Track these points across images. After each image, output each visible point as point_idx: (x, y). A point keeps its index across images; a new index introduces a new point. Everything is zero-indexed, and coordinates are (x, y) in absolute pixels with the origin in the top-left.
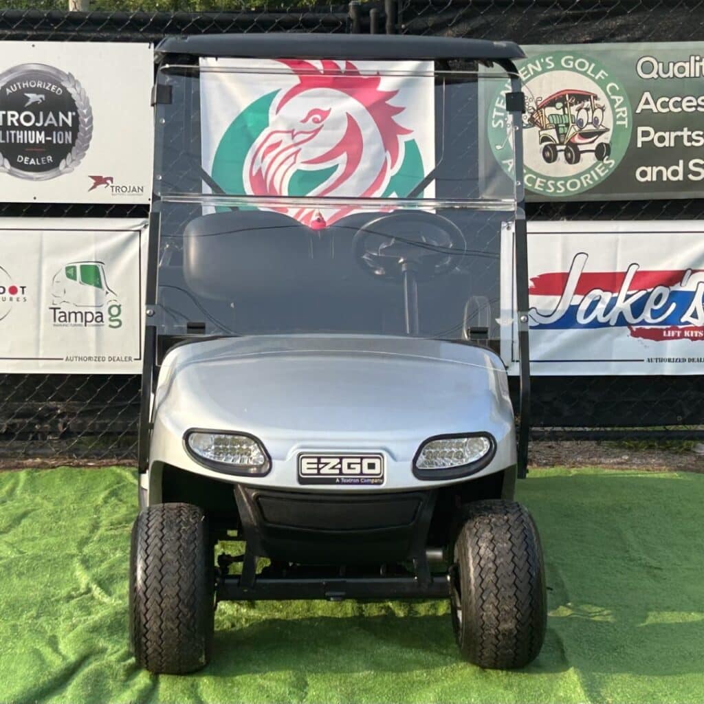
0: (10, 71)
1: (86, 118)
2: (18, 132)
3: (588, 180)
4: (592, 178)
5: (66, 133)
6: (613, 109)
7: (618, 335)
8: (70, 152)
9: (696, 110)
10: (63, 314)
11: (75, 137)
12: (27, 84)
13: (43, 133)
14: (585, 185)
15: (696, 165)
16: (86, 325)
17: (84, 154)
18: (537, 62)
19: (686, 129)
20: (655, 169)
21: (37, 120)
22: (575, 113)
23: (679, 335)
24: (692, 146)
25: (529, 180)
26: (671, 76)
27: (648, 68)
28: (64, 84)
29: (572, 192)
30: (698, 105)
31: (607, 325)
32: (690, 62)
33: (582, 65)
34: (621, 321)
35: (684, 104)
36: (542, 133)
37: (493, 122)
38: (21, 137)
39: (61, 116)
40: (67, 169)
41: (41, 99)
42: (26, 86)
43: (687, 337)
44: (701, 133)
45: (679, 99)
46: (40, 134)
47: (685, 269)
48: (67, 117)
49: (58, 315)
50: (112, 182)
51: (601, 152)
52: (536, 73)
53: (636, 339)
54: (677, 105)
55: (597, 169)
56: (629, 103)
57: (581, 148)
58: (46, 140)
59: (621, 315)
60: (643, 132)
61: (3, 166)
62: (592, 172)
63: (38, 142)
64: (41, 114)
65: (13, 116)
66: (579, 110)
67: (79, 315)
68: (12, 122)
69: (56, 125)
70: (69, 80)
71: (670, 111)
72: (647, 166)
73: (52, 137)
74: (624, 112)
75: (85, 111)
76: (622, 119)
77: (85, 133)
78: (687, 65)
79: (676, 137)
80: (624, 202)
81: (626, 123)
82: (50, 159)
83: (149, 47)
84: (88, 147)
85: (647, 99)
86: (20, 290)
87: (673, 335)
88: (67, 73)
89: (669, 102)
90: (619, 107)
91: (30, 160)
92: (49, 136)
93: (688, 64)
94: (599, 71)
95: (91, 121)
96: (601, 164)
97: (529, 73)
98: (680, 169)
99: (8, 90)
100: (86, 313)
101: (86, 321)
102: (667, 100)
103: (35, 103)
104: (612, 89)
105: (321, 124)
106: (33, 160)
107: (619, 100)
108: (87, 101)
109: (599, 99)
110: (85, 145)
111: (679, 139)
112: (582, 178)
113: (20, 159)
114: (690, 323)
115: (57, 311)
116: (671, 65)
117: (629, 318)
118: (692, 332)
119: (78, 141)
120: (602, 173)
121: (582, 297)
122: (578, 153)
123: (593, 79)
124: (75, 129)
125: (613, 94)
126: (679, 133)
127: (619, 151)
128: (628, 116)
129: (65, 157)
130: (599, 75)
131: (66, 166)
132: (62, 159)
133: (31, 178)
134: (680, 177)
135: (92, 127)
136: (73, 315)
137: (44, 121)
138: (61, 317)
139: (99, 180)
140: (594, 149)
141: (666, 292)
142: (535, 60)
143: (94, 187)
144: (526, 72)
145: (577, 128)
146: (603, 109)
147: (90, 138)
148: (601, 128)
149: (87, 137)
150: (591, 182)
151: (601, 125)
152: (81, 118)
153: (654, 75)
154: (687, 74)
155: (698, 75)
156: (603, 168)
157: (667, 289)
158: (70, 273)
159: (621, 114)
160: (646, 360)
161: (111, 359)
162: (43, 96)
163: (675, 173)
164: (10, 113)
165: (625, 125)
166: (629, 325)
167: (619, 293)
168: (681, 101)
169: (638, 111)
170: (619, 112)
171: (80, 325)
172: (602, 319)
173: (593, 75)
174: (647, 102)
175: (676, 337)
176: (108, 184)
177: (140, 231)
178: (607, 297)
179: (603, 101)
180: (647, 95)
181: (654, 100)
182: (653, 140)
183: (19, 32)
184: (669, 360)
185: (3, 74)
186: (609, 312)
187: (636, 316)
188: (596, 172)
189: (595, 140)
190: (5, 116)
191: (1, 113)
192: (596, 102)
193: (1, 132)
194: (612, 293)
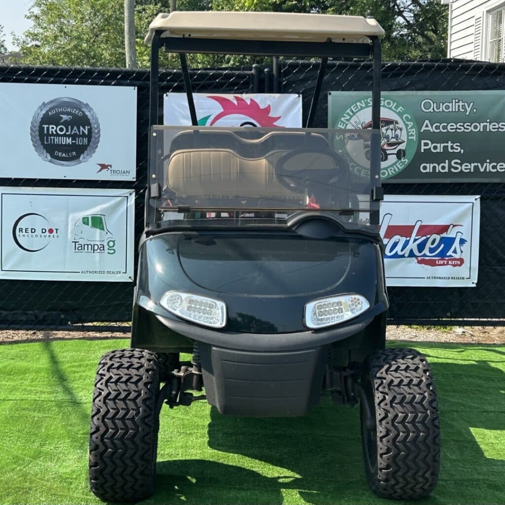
0: (51, 102)
1: (96, 129)
2: (55, 138)
3: (392, 171)
4: (395, 170)
5: (84, 138)
6: (407, 130)
7: (410, 263)
8: (86, 149)
9: (456, 131)
10: (80, 246)
11: (89, 141)
12: (61, 109)
13: (71, 138)
14: (391, 174)
15: (456, 163)
16: (94, 252)
17: (95, 151)
18: (363, 101)
19: (450, 142)
20: (432, 165)
21: (67, 131)
22: (385, 132)
23: (445, 263)
24: (454, 152)
25: (358, 170)
26: (441, 111)
27: (427, 106)
28: (83, 109)
30: (457, 128)
31: (403, 256)
32: (452, 102)
33: (389, 103)
34: (412, 254)
35: (449, 127)
36: (365, 143)
37: (337, 136)
38: (57, 140)
39: (81, 128)
40: (85, 160)
41: (70, 118)
42: (61, 111)
43: (450, 265)
44: (459, 144)
45: (446, 124)
46: (69, 139)
47: (449, 224)
48: (85, 129)
49: (77, 246)
50: (111, 167)
51: (400, 155)
52: (362, 108)
53: (420, 265)
54: (444, 128)
55: (397, 164)
56: (416, 126)
57: (388, 152)
58: (72, 143)
59: (411, 251)
60: (424, 143)
61: (46, 157)
62: (395, 166)
63: (67, 143)
64: (70, 127)
65: (53, 128)
66: (387, 130)
67: (90, 246)
68: (52, 131)
69: (78, 134)
70: (86, 108)
71: (441, 131)
72: (427, 163)
73: (76, 141)
74: (413, 132)
75: (95, 126)
76: (412, 135)
77: (96, 139)
79: (444, 147)
80: (412, 185)
81: (414, 138)
82: (74, 153)
83: (134, 89)
84: (97, 147)
85: (427, 124)
86: (55, 231)
87: (442, 263)
88: (85, 103)
89: (439, 126)
90: (410, 128)
91: (62, 154)
92: (74, 140)
93: (451, 104)
94: (399, 107)
95: (99, 131)
96: (400, 162)
97: (358, 107)
98: (446, 165)
99: (50, 113)
100: (94, 245)
101: (94, 250)
102: (439, 124)
103: (66, 121)
104: (406, 118)
106: (64, 154)
107: (411, 124)
108: (97, 119)
109: (399, 124)
110: (95, 146)
111: (446, 148)
112: (389, 170)
113: (57, 153)
114: (452, 256)
115: (77, 244)
116: (441, 104)
117: (416, 253)
118: (453, 262)
119: (91, 143)
120: (400, 167)
121: (388, 240)
122: (386, 155)
123: (395, 112)
124: (89, 136)
125: (407, 121)
126: (445, 144)
127: (411, 154)
128: (416, 134)
129: (83, 153)
130: (399, 109)
131: (84, 158)
133: (63, 165)
134: (446, 170)
135: (100, 135)
136: (86, 246)
137: (71, 132)
138: (79, 247)
139: (103, 167)
140: (396, 153)
141: (438, 238)
142: (361, 100)
143: (99, 171)
144: (356, 107)
145: (386, 140)
146: (401, 129)
148: (400, 140)
149: (97, 141)
150: (394, 172)
151: (400, 138)
152: (93, 129)
153: (431, 110)
154: (450, 110)
155: (457, 110)
156: (401, 164)
157: (439, 236)
158: (85, 221)
160: (426, 277)
161: (109, 272)
162: (71, 117)
163: (443, 168)
164: (51, 126)
165: (414, 139)
166: (416, 257)
167: (410, 238)
168: (447, 126)
169: (422, 131)
171: (90, 252)
172: (400, 253)
173: (395, 110)
174: (427, 126)
175: (444, 264)
176: (109, 169)
177: (127, 197)
178: (403, 240)
179: (401, 124)
180: (427, 122)
181: (431, 125)
182: (430, 148)
183: (57, 79)
184: (440, 278)
185: (47, 103)
186: (404, 249)
187: (420, 251)
188: (397, 166)
189: (396, 147)
190: (48, 128)
191: (46, 126)
192: (397, 125)
193: (45, 137)
194: (406, 238)
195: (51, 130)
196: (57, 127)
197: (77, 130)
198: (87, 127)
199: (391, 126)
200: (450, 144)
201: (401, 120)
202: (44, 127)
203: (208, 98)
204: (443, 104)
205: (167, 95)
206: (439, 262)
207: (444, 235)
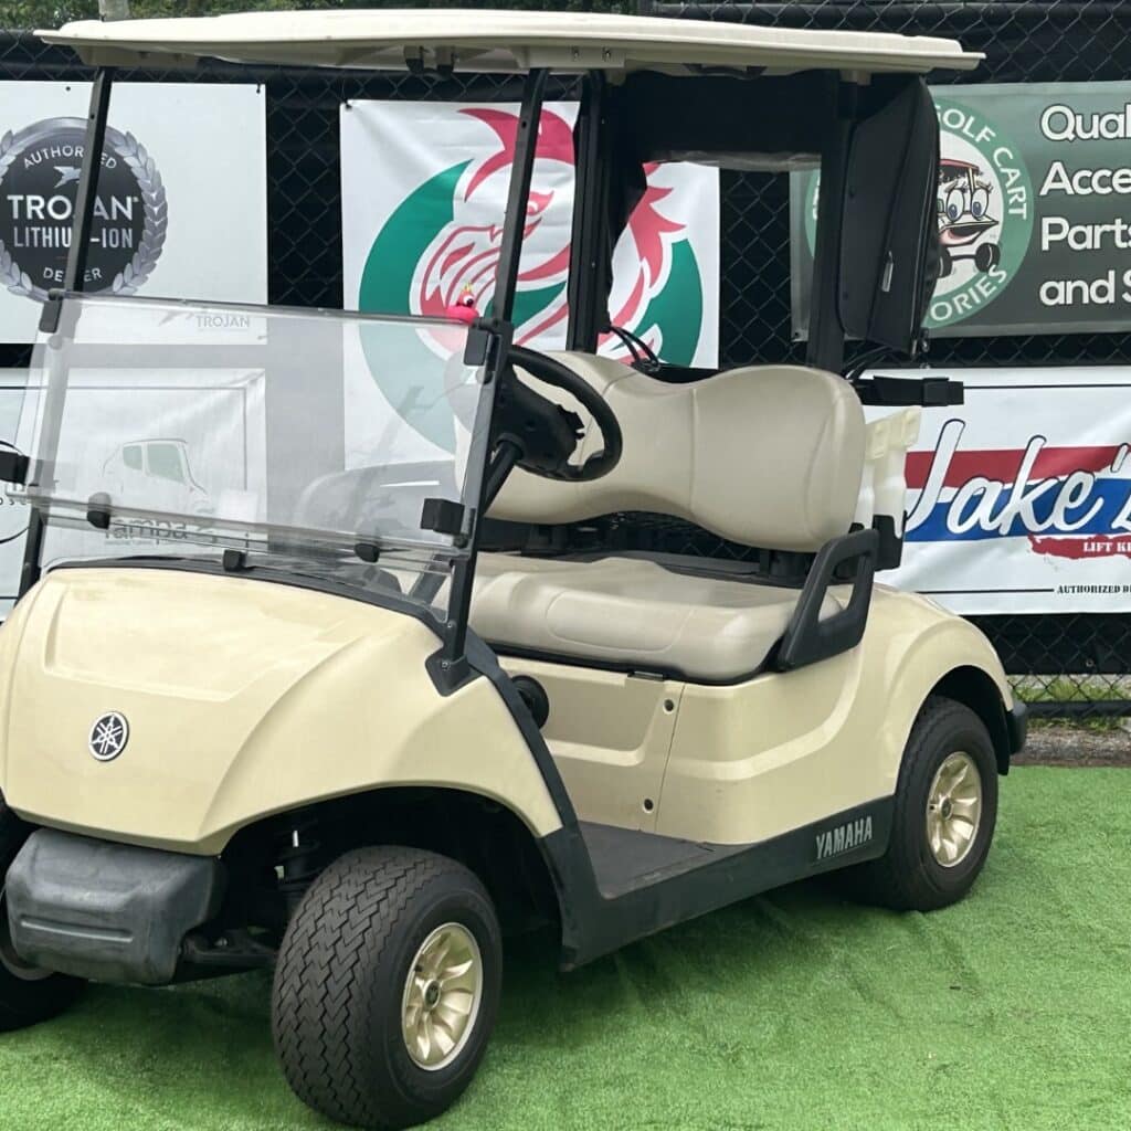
0: (30, 130)
1: (156, 205)
2: (44, 229)
3: (964, 304)
4: (971, 301)
5: (124, 231)
6: (1004, 190)
7: (1011, 551)
8: (131, 261)
11: (137, 238)
12: (58, 151)
14: (960, 311)
17: (155, 265)
19: (1118, 221)
20: (1071, 286)
22: (944, 196)
23: (1108, 549)
26: (1096, 136)
28: (117, 150)
29: (939, 322)
31: (995, 534)
32: (1125, 113)
33: (955, 119)
34: (1018, 528)
35: (1116, 181)
37: (814, 211)
38: (48, 236)
39: (115, 202)
40: (125, 289)
42: (56, 154)
43: (1121, 553)
45: (1108, 173)
47: (1119, 444)
48: (124, 204)
51: (985, 257)
53: (1042, 556)
54: (1105, 182)
55: (978, 285)
56: (1028, 179)
57: (953, 252)
59: (1018, 518)
60: (1050, 225)
61: (20, 284)
62: (971, 290)
65: (36, 203)
66: (949, 191)
68: (34, 212)
69: (107, 217)
70: (127, 145)
71: (1094, 192)
72: (1058, 281)
73: (101, 238)
74: (1021, 194)
75: (153, 195)
76: (1018, 205)
77: (155, 230)
78: (1120, 119)
79: (1104, 234)
80: (1020, 339)
81: (1024, 211)
82: (97, 273)
83: (258, 91)
84: (160, 252)
85: (1057, 173)
87: (1099, 549)
88: (124, 133)
89: (1091, 178)
90: (1012, 186)
92: (95, 236)
93: (1122, 116)
94: (982, 128)
95: (163, 210)
96: (984, 278)
98: (1111, 285)
99: (26, 160)
102: (1089, 174)
103: (72, 182)
104: (1003, 157)
105: (537, 217)
107: (1013, 174)
108: (157, 178)
109: (982, 174)
110: (155, 250)
111: (1107, 237)
112: (955, 300)
113: (48, 273)
114: (1127, 531)
116: (1096, 118)
117: (1030, 522)
118: (1129, 545)
119: (141, 244)
120: (986, 291)
121: (957, 490)
122: (949, 261)
123: (972, 141)
124: (137, 223)
125: (1004, 166)
126: (1107, 228)
127: (1015, 255)
128: (1027, 201)
129: (122, 269)
130: (982, 135)
131: (124, 285)
132: (117, 272)
134: (1110, 298)
135: (166, 222)
140: (974, 253)
141: (1087, 480)
143: (169, 318)
145: (947, 220)
146: (987, 189)
147: (163, 239)
148: (985, 219)
149: (158, 236)
150: (969, 307)
151: (984, 214)
152: (147, 206)
153: (1069, 134)
154: (1120, 132)
156: (989, 284)
157: (1089, 476)
158: (131, 457)
159: (1016, 196)
160: (1057, 589)
163: (1102, 291)
164: (30, 198)
165: (1021, 215)
166: (1031, 534)
167: (1014, 482)
168: (1112, 176)
169: (1044, 192)
170: (1013, 195)
172: (987, 526)
173: (972, 136)
174: (1057, 179)
175: (1103, 553)
176: (194, 314)
177: (244, 389)
178: (995, 489)
179: (988, 176)
180: (1057, 166)
181: (1067, 173)
182: (1066, 238)
183: (42, 67)
184: (1093, 589)
185: (18, 135)
186: (999, 513)
187: (1040, 519)
188: (977, 291)
189: (976, 238)
190: (22, 204)
191: (16, 199)
192: (976, 178)
193: (16, 229)
194: (1003, 483)
195: (30, 208)
196: (47, 201)
197: (102, 208)
198: (129, 200)
199: (962, 181)
200: (1118, 227)
201: (987, 163)
202: (11, 202)
203: (461, 114)
204: (1100, 119)
205: (348, 107)
206: (1090, 546)
207: (1105, 474)
